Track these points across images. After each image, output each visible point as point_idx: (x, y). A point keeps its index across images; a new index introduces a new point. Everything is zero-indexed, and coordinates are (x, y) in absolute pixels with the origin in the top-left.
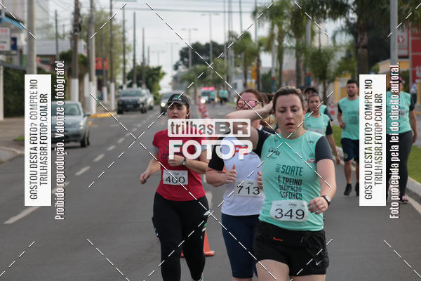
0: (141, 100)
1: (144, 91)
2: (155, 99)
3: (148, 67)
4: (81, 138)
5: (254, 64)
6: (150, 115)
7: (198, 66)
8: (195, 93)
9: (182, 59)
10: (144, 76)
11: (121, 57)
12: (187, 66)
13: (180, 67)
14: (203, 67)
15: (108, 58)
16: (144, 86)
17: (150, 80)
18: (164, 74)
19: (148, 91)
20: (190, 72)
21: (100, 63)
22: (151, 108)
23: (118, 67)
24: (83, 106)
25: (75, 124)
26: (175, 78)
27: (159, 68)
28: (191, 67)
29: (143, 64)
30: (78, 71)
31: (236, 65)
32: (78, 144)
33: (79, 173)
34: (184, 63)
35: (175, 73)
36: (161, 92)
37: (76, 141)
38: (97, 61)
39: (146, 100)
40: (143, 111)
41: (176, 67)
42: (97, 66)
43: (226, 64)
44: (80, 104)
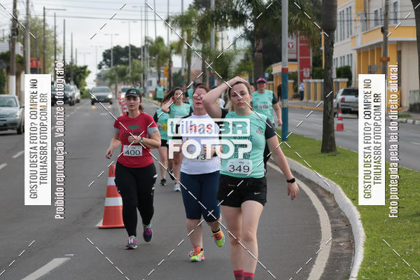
0: (70, 94)
1: (72, 87)
2: (81, 93)
3: (76, 67)
4: (18, 126)
5: (167, 64)
6: (77, 107)
7: (118, 66)
8: (116, 88)
9: (105, 60)
10: (73, 73)
11: (53, 57)
12: (110, 66)
13: (103, 67)
14: (123, 67)
15: (41, 58)
16: (72, 82)
17: (78, 77)
18: (89, 72)
19: (76, 86)
20: (112, 71)
21: (34, 62)
22: (78, 101)
23: (50, 66)
24: (20, 99)
25: (13, 114)
26: (99, 76)
27: (85, 67)
28: (113, 67)
29: (71, 63)
30: (15, 69)
31: (151, 66)
32: (15, 131)
33: (15, 156)
34: (107, 63)
35: (99, 71)
36: (86, 88)
37: (13, 129)
38: (31, 61)
39: (74, 94)
40: (71, 104)
41: (100, 67)
42: (32, 65)
43: (142, 65)
44: (17, 97)
